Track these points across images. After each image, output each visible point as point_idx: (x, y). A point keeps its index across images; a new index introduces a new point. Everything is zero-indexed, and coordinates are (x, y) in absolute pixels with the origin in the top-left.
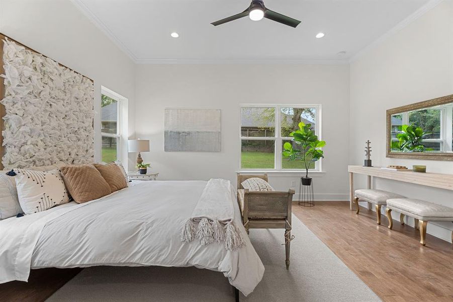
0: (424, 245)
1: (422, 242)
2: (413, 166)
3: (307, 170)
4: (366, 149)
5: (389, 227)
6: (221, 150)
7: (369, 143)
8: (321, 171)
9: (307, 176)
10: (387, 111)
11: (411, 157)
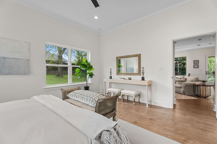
0: (134, 105)
1: (134, 104)
2: (128, 78)
3: (87, 82)
4: (110, 72)
5: (122, 101)
6: (29, 73)
7: (111, 69)
8: (90, 82)
9: (87, 86)
10: (116, 57)
11: (125, 74)
